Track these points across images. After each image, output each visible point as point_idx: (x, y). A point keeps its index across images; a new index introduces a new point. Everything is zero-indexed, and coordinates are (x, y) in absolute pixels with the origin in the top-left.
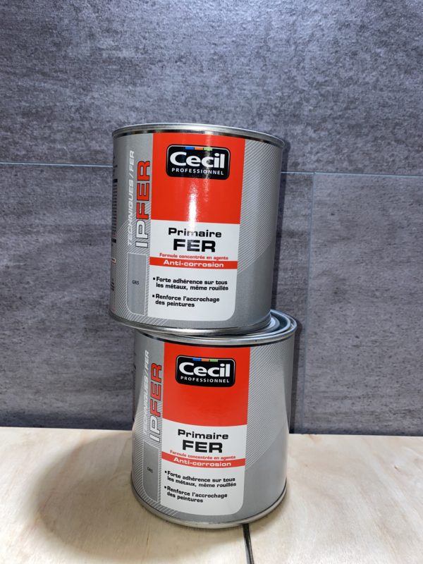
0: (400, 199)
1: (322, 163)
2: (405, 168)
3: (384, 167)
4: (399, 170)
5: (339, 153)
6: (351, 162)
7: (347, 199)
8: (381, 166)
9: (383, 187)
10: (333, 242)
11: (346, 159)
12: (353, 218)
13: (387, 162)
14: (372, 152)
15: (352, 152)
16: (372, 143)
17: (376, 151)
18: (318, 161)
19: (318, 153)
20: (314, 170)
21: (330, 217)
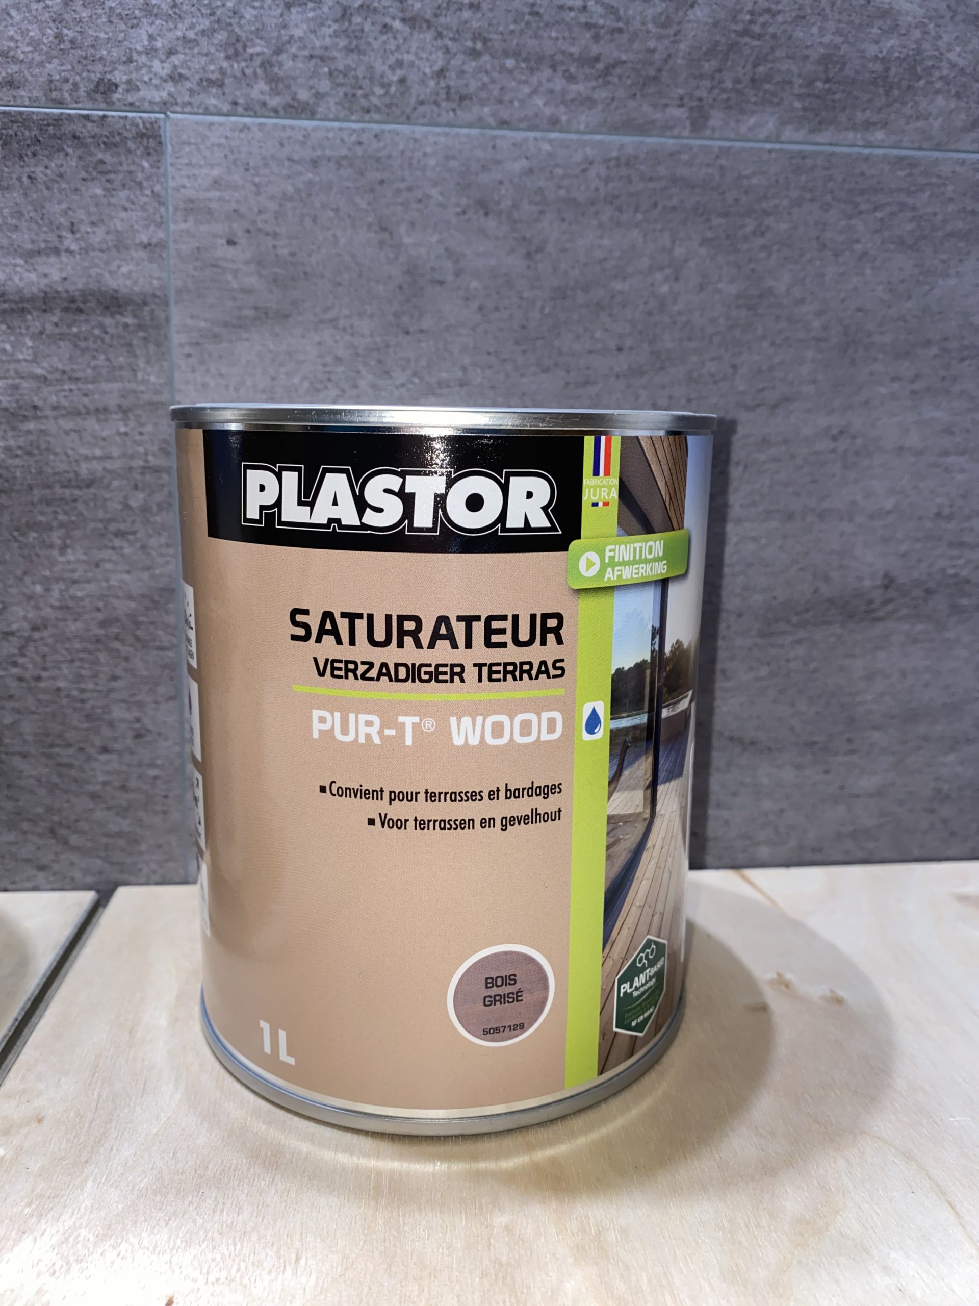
0: (428, 197)
1: (188, 85)
2: (436, 103)
3: (375, 100)
4: (422, 109)
5: (237, 53)
6: (273, 80)
7: (272, 198)
8: (366, 96)
9: (378, 160)
10: (238, 325)
11: (260, 71)
12: (293, 254)
13: (383, 85)
14: (336, 54)
15: (278, 51)
16: (335, 26)
17: (349, 50)
18: (175, 77)
19: (171, 52)
20: (165, 106)
21: (223, 251)
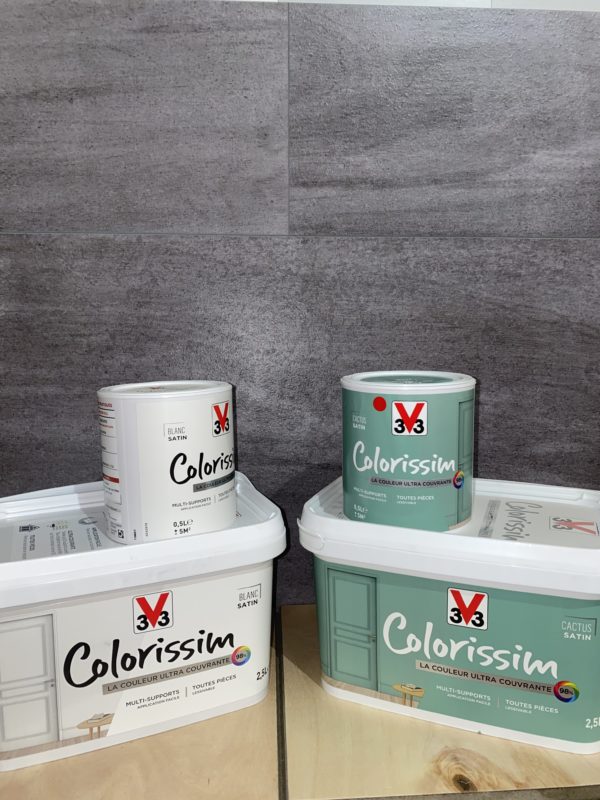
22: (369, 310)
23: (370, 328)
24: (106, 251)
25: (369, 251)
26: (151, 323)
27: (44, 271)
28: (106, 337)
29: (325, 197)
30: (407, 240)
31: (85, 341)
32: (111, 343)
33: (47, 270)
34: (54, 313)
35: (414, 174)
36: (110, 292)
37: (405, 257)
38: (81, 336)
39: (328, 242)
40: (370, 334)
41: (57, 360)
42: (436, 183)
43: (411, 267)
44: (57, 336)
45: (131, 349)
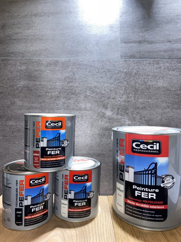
22: (148, 84)
23: (149, 90)
24: (58, 64)
25: (148, 64)
26: (73, 88)
27: (37, 71)
28: (57, 93)
29: (132, 47)
30: (160, 61)
31: (50, 94)
32: (59, 95)
33: (38, 70)
34: (40, 85)
35: (162, 39)
36: (59, 78)
37: (160, 66)
38: (49, 92)
39: (134, 61)
40: (149, 92)
41: (40, 101)
42: (169, 42)
43: (162, 69)
44: (40, 92)
45: (66, 97)
